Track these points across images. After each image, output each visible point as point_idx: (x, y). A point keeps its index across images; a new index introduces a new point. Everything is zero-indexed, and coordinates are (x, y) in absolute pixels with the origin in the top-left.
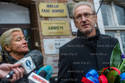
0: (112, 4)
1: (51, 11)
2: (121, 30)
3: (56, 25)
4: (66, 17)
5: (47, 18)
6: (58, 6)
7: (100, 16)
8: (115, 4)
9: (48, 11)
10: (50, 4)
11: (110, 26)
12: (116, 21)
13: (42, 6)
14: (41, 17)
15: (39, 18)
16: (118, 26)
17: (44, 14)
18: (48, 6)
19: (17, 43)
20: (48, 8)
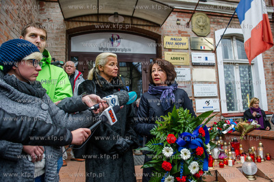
0: (234, 39)
1: (174, 43)
2: (239, 64)
3: (178, 56)
4: (188, 49)
5: (170, 50)
6: (181, 40)
7: (220, 50)
8: (236, 39)
9: (172, 44)
10: (173, 37)
11: (230, 59)
12: (236, 55)
13: (166, 39)
14: (165, 48)
15: (163, 49)
16: (237, 59)
17: (168, 46)
18: (172, 39)
19: (110, 67)
20: (172, 41)
